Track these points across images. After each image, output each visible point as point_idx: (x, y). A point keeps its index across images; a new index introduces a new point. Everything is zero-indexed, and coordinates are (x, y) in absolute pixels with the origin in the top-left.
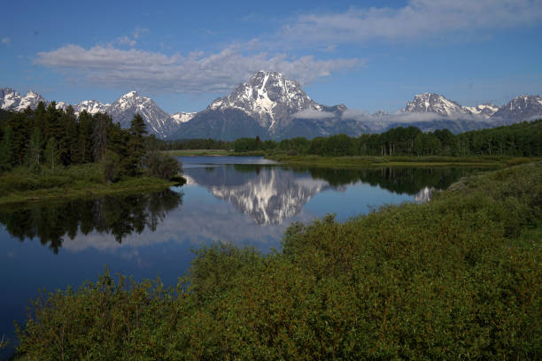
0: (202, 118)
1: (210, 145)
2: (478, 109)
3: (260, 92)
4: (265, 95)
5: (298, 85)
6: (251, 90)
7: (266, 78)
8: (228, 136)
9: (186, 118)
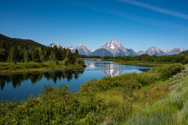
0: (97, 51)
1: (98, 57)
2: (165, 51)
3: (111, 45)
4: (113, 46)
5: (121, 44)
6: (109, 45)
7: (113, 42)
8: (103, 55)
9: (93, 51)
